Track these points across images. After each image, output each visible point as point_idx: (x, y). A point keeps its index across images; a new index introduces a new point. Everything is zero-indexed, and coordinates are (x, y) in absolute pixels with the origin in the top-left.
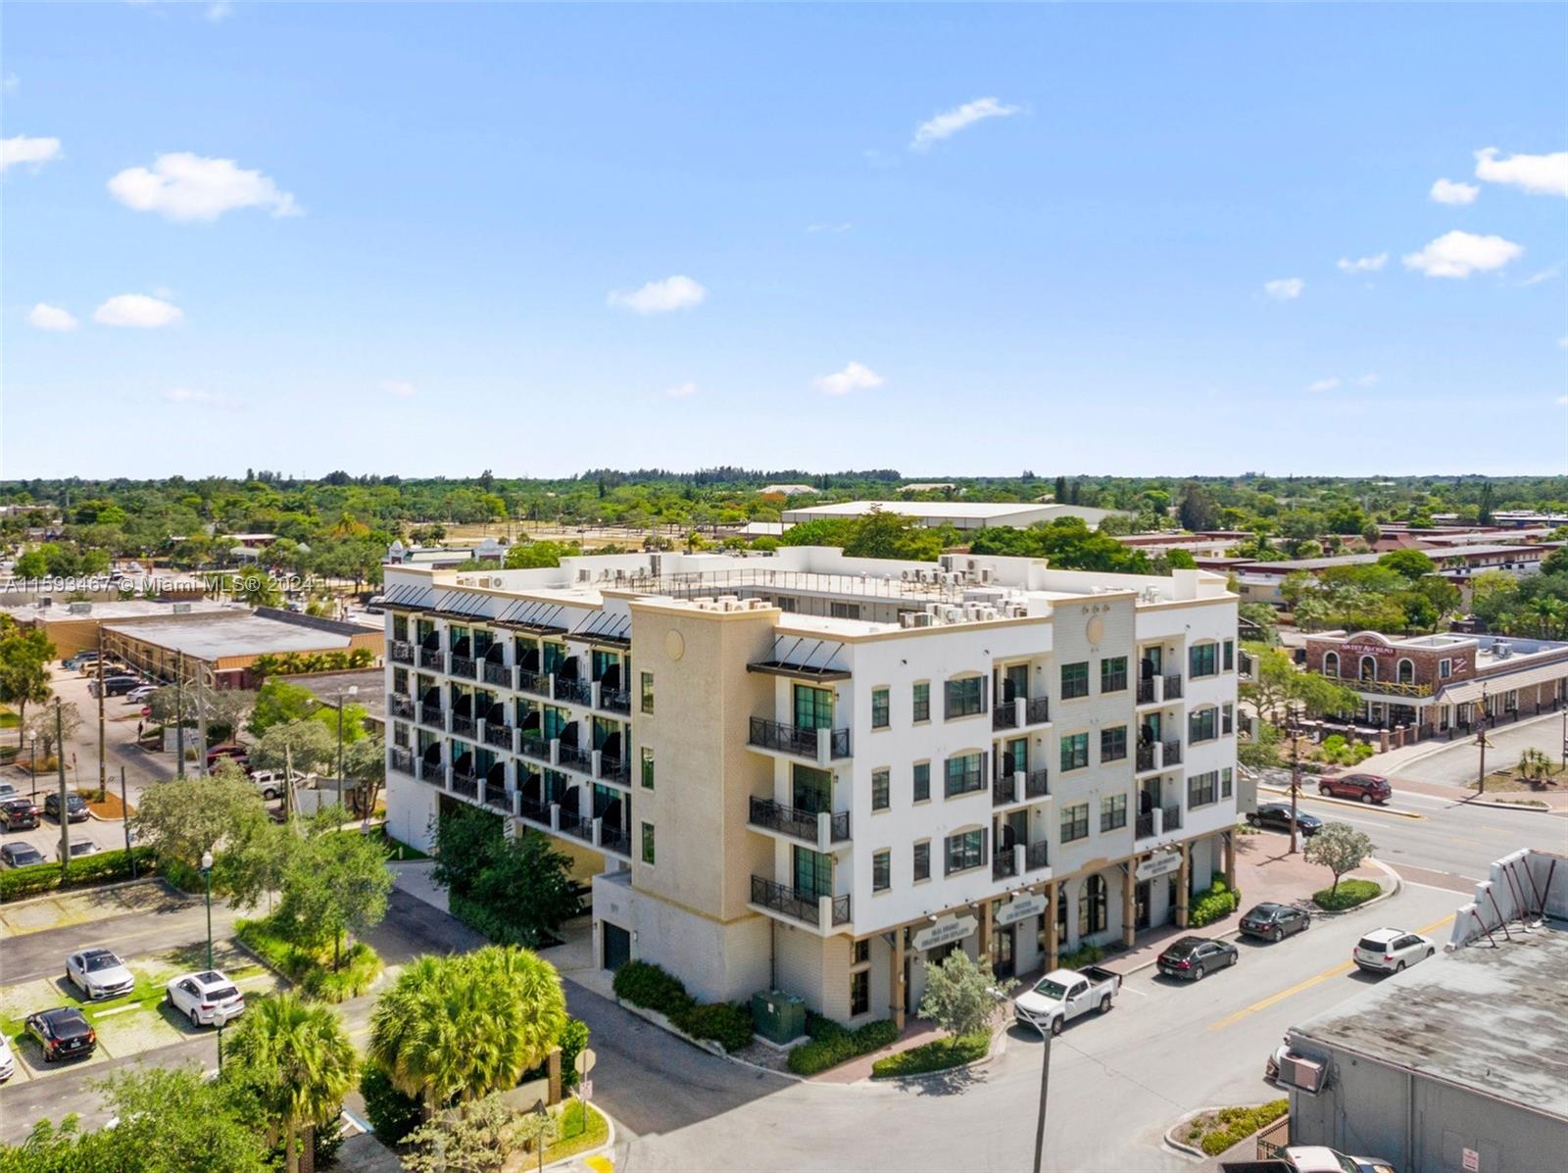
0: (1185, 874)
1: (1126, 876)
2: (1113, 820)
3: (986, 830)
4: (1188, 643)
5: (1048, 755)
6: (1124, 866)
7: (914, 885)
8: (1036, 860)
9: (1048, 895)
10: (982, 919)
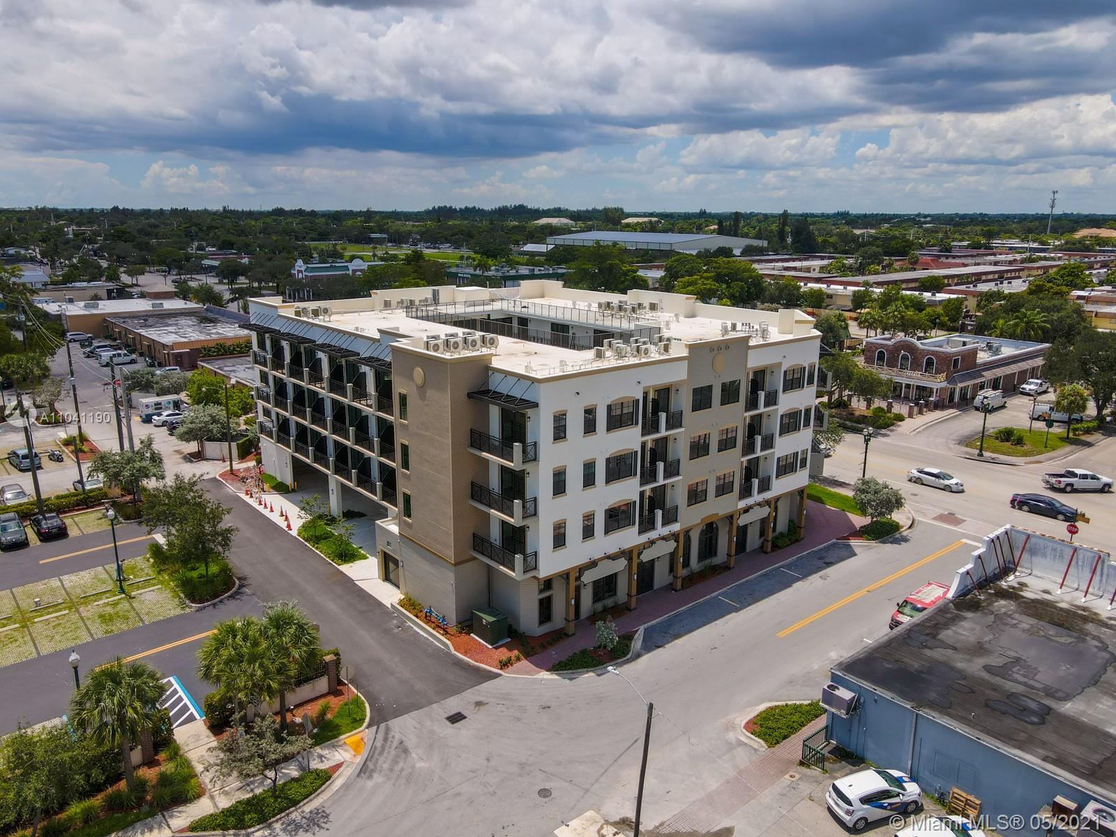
0: (772, 519)
1: (731, 524)
2: (724, 488)
3: (635, 502)
4: (784, 368)
5: (680, 450)
6: (730, 518)
7: (583, 542)
8: (670, 518)
9: (677, 541)
10: (630, 560)
